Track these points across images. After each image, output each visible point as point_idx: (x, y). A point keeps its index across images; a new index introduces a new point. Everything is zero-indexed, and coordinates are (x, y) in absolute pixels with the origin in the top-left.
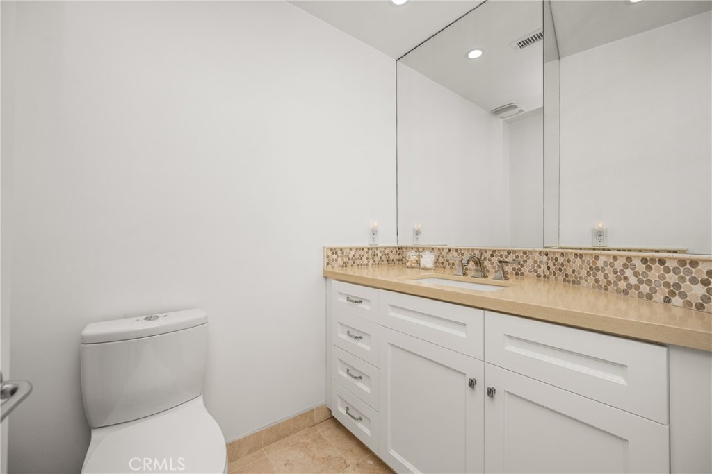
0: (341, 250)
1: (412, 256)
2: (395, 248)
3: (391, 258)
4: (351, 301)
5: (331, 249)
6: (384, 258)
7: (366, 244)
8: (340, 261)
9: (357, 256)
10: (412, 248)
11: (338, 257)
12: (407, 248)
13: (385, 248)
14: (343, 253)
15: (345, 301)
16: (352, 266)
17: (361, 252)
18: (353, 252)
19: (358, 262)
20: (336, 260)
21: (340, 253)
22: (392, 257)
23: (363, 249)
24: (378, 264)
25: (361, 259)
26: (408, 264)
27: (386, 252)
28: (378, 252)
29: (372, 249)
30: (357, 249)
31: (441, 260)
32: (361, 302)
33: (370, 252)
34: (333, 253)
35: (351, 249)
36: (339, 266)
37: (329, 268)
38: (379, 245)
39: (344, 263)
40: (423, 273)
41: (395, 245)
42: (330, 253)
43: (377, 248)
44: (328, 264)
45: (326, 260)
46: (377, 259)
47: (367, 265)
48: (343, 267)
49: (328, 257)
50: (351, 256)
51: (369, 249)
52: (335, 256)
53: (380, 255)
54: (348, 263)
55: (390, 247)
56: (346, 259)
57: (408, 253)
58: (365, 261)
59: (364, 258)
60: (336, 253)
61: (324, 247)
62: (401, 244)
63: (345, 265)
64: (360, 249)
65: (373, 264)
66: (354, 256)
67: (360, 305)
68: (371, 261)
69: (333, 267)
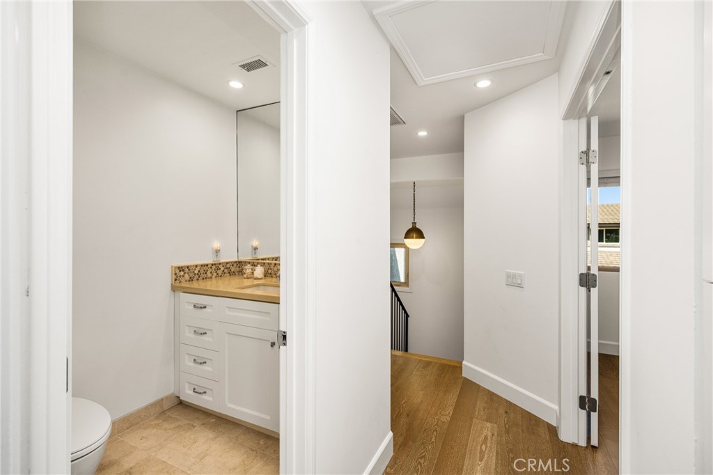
0: (188, 267)
1: (248, 269)
2: (236, 262)
3: (232, 271)
4: (197, 308)
5: (179, 268)
6: (226, 271)
7: (210, 261)
8: (187, 277)
9: (202, 271)
10: (249, 263)
11: (185, 273)
12: (245, 262)
13: (227, 263)
14: (189, 270)
15: (192, 307)
16: (198, 280)
17: (206, 268)
18: (198, 269)
19: (203, 276)
20: (183, 276)
21: (186, 270)
22: (233, 269)
23: (207, 265)
24: (221, 276)
25: (206, 273)
26: (245, 276)
27: (228, 266)
28: (220, 266)
29: (215, 264)
30: (202, 266)
31: (270, 271)
32: (205, 307)
33: (214, 267)
34: (180, 271)
35: (196, 266)
36: (186, 281)
37: (177, 284)
38: (222, 261)
39: (191, 278)
40: (256, 282)
41: (236, 260)
42: (177, 271)
43: (220, 264)
44: (176, 280)
45: (174, 277)
46: (220, 272)
47: (211, 278)
48: (189, 281)
49: (176, 274)
50: (196, 272)
51: (212, 265)
52: (182, 273)
53: (222, 269)
54: (194, 277)
55: (232, 262)
56: (192, 275)
57: (246, 267)
58: (209, 275)
59: (209, 273)
60: (183, 270)
61: (172, 267)
62: (241, 259)
63: (191, 280)
64: (205, 265)
65: (216, 277)
66: (199, 271)
67: (205, 310)
68: (215, 274)
69: (180, 282)
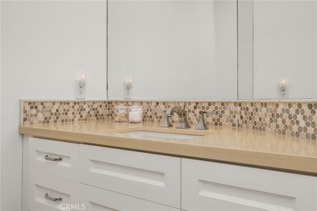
0: (42, 104)
1: (120, 110)
2: (105, 102)
3: (100, 113)
4: (50, 159)
5: (30, 103)
6: (92, 113)
7: (72, 98)
8: (41, 117)
9: (61, 111)
10: (122, 102)
11: (38, 111)
12: (117, 102)
13: (94, 103)
14: (44, 107)
15: (43, 159)
16: (55, 122)
17: (66, 107)
18: (56, 107)
19: (62, 117)
20: (36, 115)
21: (40, 107)
22: (101, 111)
23: (68, 103)
24: (86, 119)
25: (66, 114)
26: (117, 119)
27: (95, 106)
28: (85, 106)
29: (78, 103)
30: (61, 103)
31: (149, 113)
32: (60, 159)
33: (77, 106)
34: (32, 108)
35: (54, 103)
36: (40, 122)
37: (27, 124)
38: (87, 99)
39: (46, 118)
40: (131, 126)
41: (105, 99)
42: (28, 108)
43: (85, 103)
44: (25, 119)
45: (23, 115)
46: (84, 114)
47: (73, 120)
48: (44, 123)
49: (25, 112)
50: (54, 111)
51: (75, 103)
52: (34, 111)
53: (88, 109)
54: (50, 118)
55: (99, 102)
56: (48, 115)
57: (116, 107)
58: (70, 116)
59: (70, 113)
60: (36, 107)
61: (20, 101)
62: (111, 98)
63: (46, 121)
64: (65, 103)
65: (79, 120)
66: (57, 110)
67: (60, 163)
68: (78, 116)
69: (32, 123)
